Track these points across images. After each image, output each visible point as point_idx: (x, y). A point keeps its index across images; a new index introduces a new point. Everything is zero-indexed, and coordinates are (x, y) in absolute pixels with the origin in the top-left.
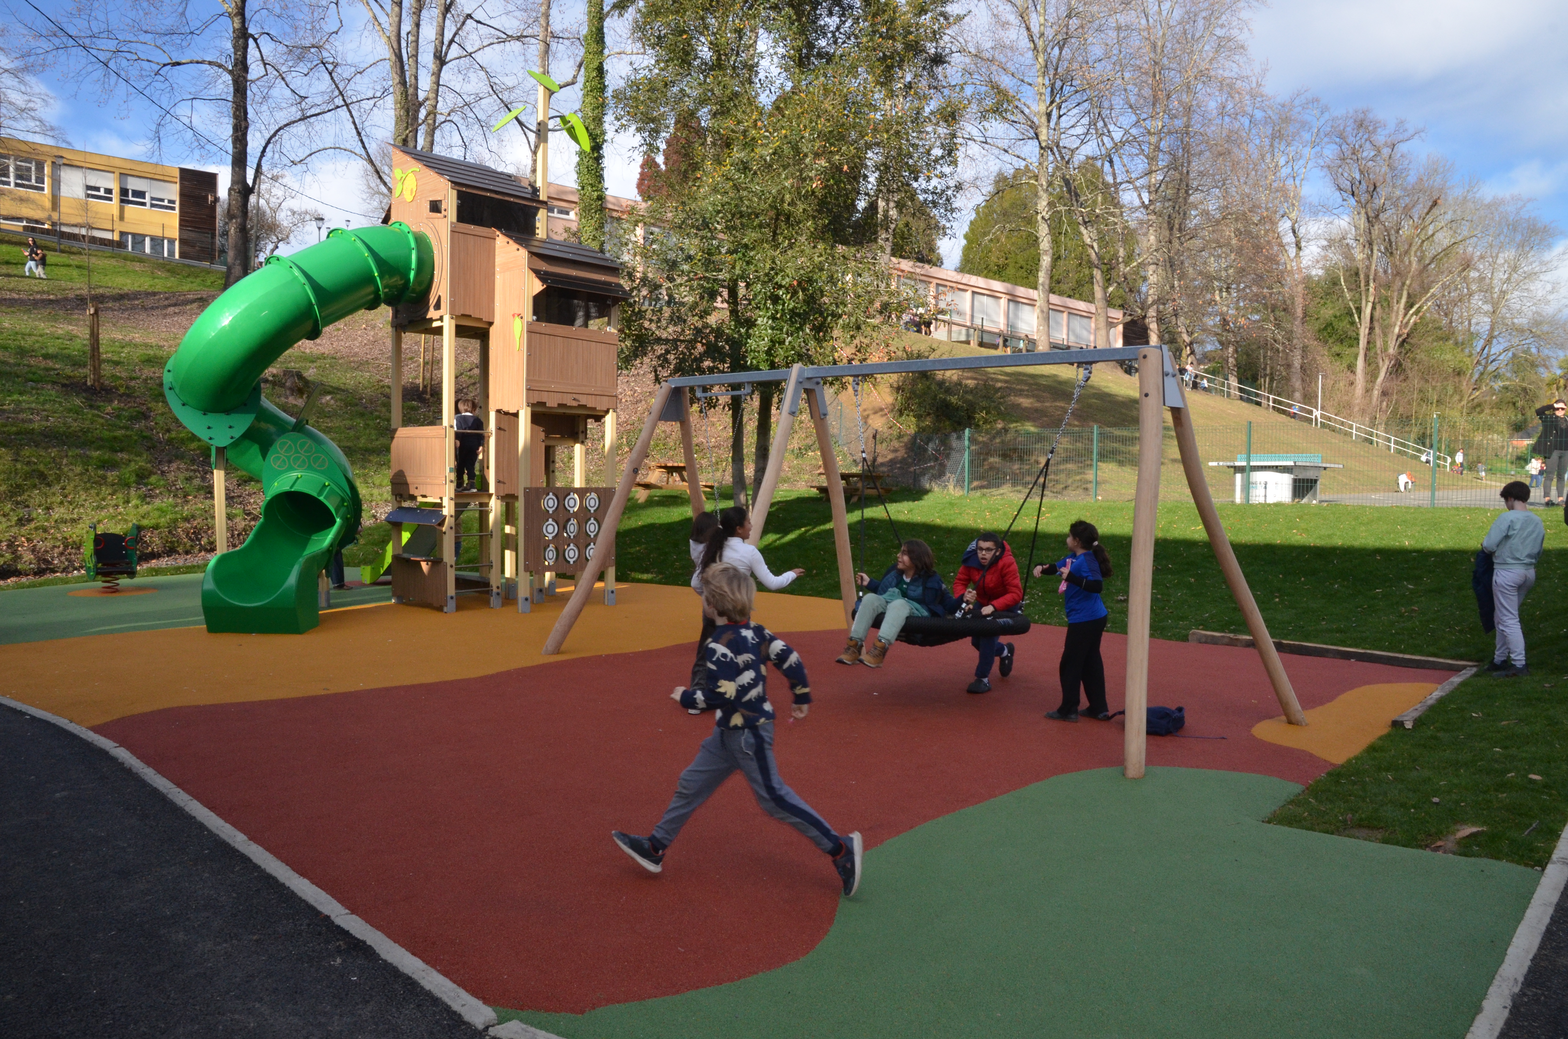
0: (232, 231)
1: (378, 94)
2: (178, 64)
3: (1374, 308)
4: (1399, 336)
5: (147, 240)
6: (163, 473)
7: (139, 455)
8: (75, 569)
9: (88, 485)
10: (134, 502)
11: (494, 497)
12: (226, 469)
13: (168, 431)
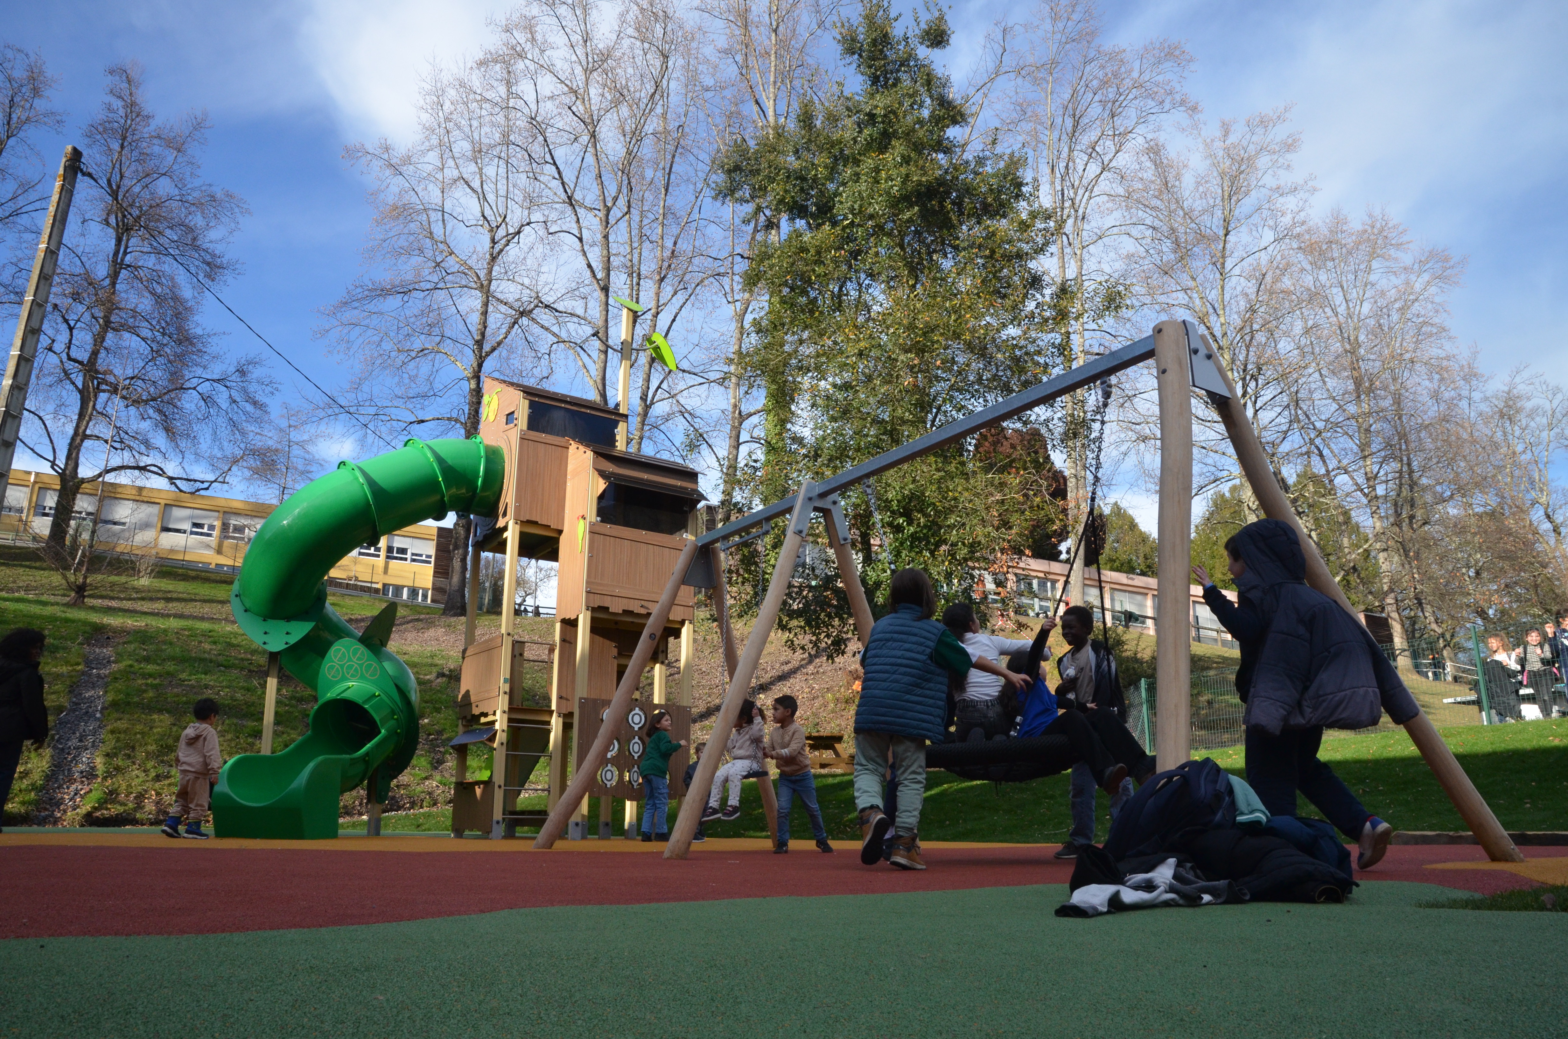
2: (423, 421)
5: (405, 590)
11: (555, 714)
12: (279, 677)
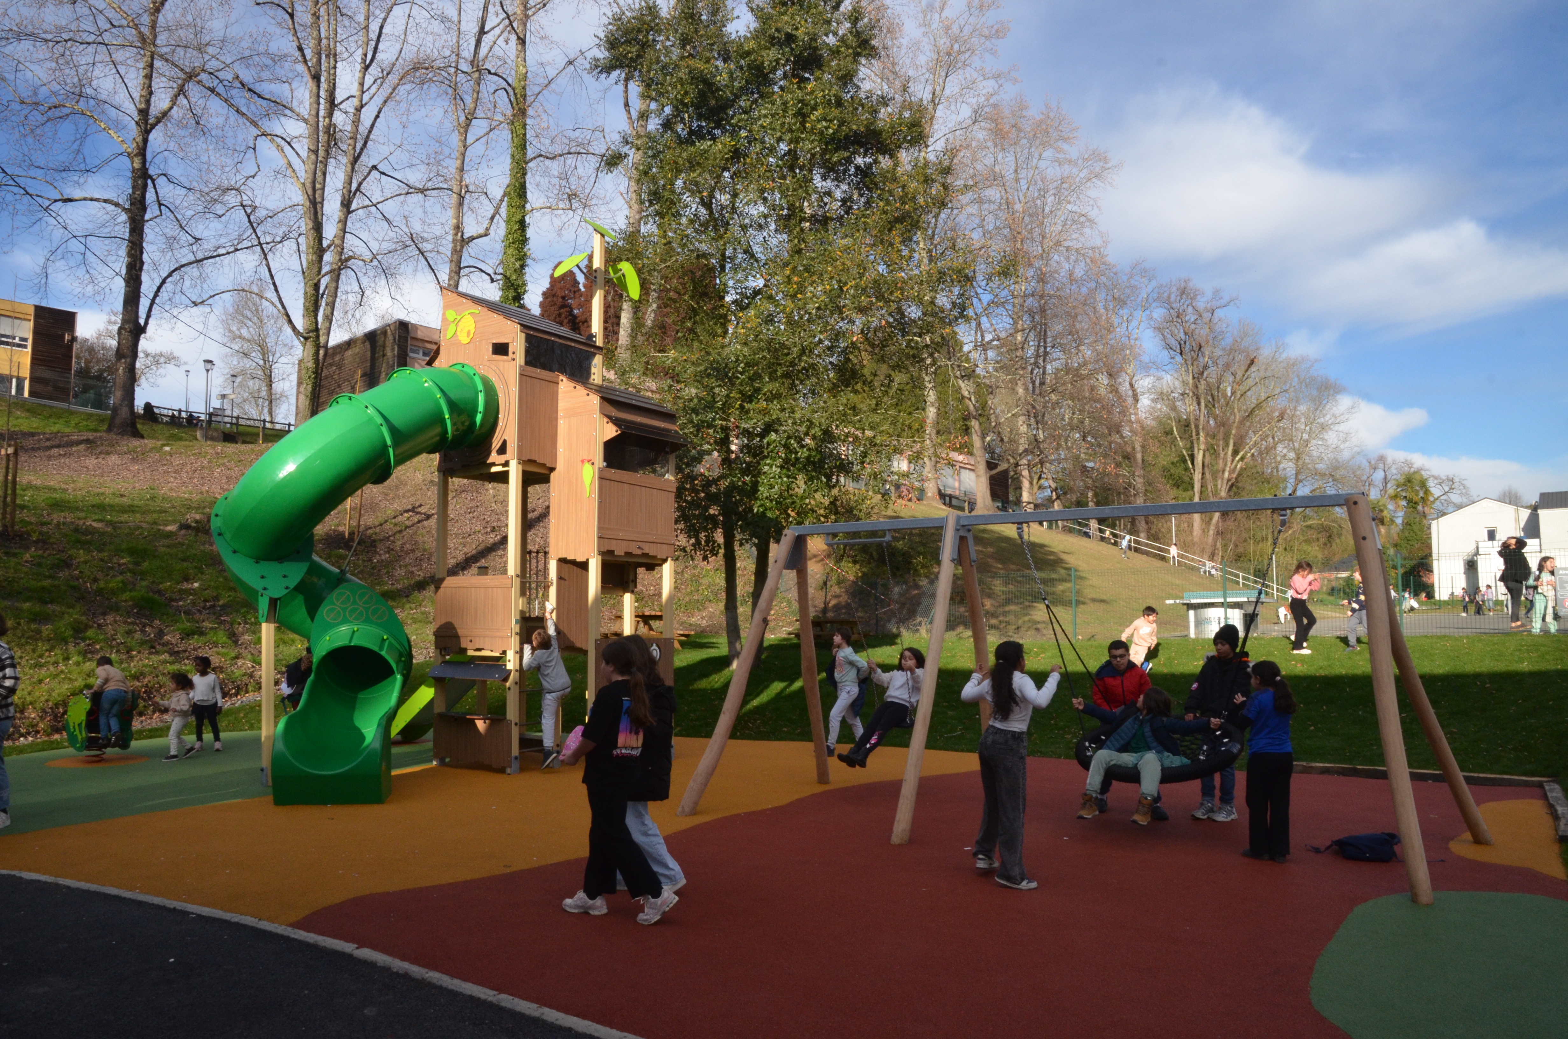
0: (121, 370)
1: (278, 239)
2: (70, 200)
3: (1204, 456)
4: (1229, 480)
6: (100, 626)
7: (72, 606)
8: (22, 735)
9: (23, 641)
10: (75, 658)
13: (95, 580)
